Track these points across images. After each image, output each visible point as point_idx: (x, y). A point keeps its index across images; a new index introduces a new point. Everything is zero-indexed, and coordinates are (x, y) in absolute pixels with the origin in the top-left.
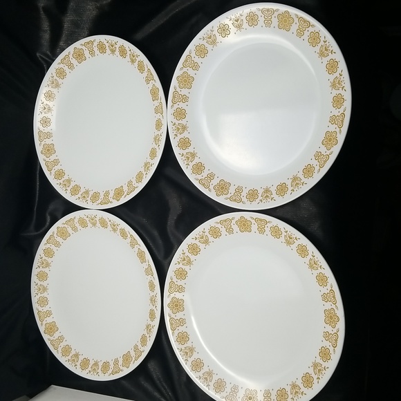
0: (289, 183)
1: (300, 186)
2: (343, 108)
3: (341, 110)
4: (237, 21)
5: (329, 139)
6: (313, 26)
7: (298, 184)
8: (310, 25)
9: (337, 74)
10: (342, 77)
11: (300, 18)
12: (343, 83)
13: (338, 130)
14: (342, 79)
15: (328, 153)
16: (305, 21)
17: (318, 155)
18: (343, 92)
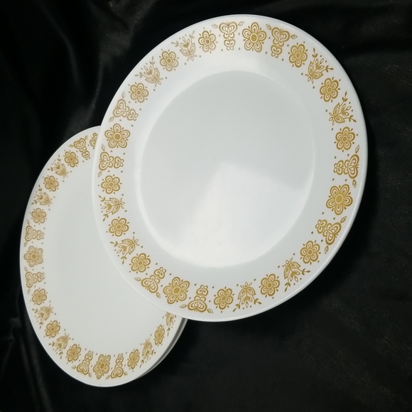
0: (280, 273)
1: (299, 277)
2: (354, 147)
3: (352, 152)
4: (186, 46)
5: (337, 198)
6: (294, 36)
7: (295, 273)
8: (289, 36)
9: (339, 100)
10: (347, 102)
11: (274, 30)
12: (349, 112)
13: (350, 182)
14: (348, 105)
15: (338, 219)
16: (281, 32)
17: (322, 226)
18: (350, 125)
